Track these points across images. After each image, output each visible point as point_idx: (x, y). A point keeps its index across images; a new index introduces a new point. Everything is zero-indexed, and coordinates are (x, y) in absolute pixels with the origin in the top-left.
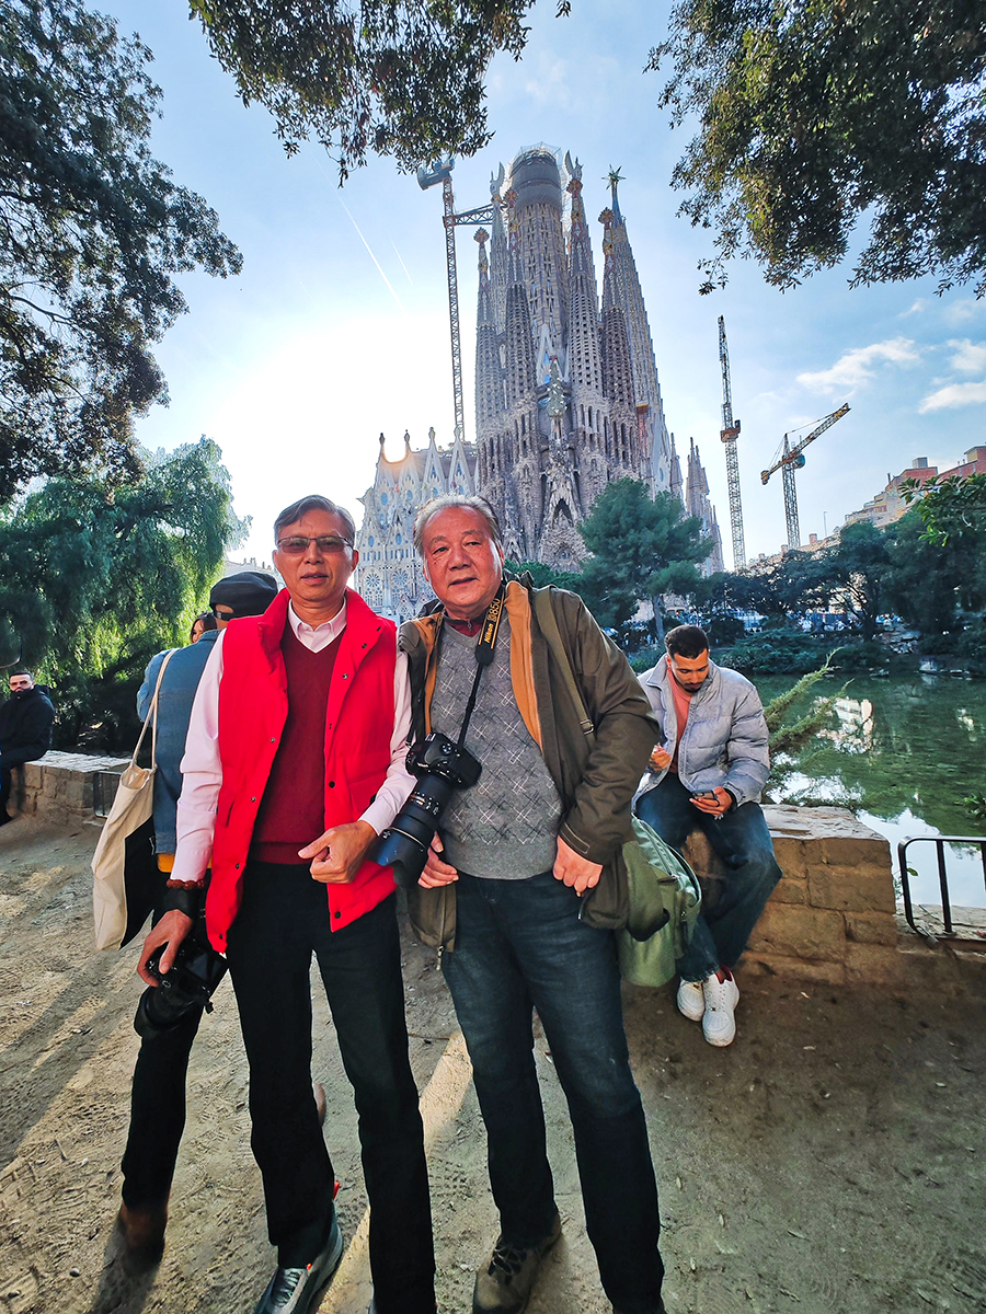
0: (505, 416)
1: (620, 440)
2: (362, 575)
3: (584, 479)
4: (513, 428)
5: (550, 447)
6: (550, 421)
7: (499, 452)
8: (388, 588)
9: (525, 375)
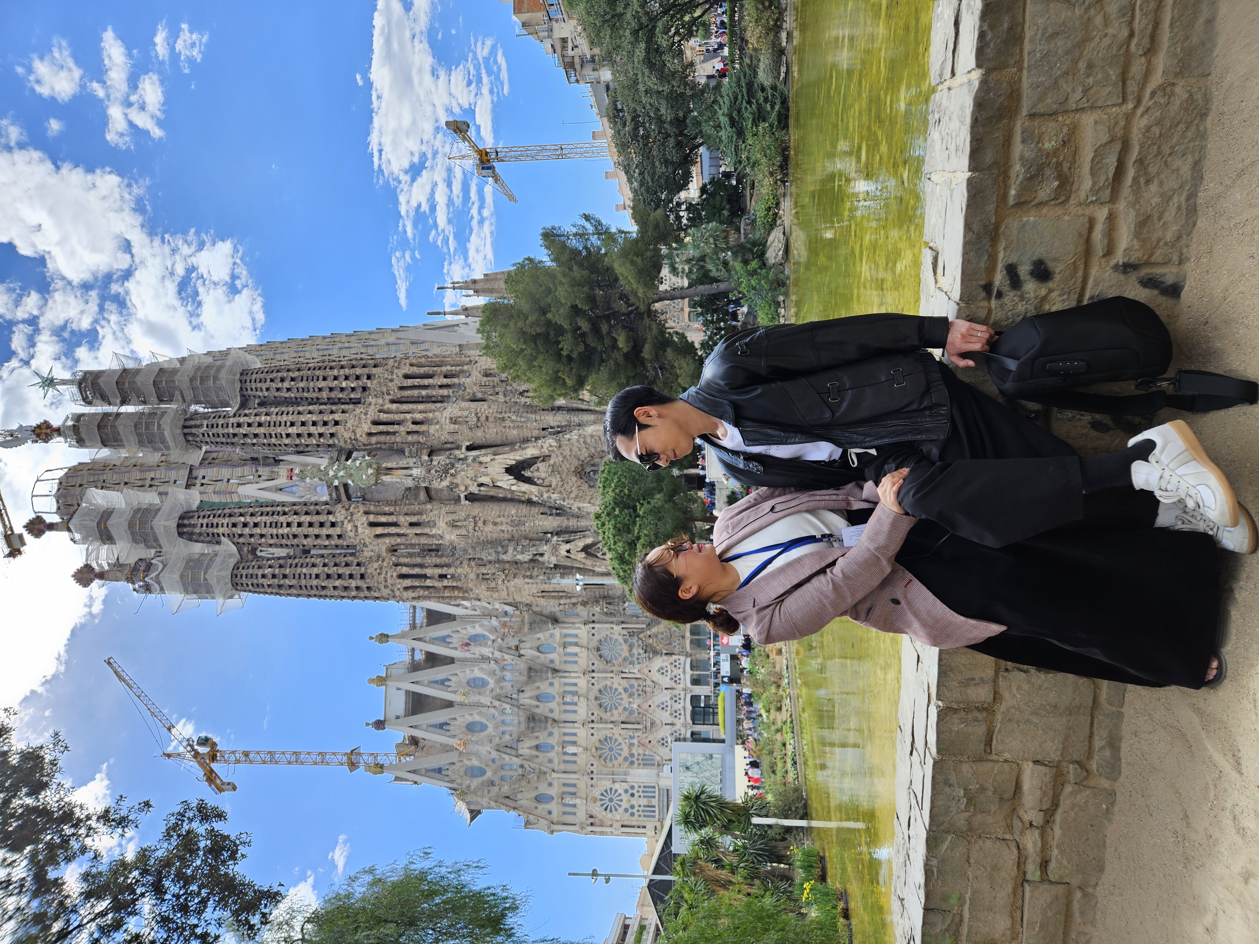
0: (366, 553)
1: (426, 382)
2: (601, 821)
3: (479, 436)
4: (387, 540)
5: (424, 485)
6: (383, 484)
7: (421, 566)
8: (626, 774)
9: (308, 519)
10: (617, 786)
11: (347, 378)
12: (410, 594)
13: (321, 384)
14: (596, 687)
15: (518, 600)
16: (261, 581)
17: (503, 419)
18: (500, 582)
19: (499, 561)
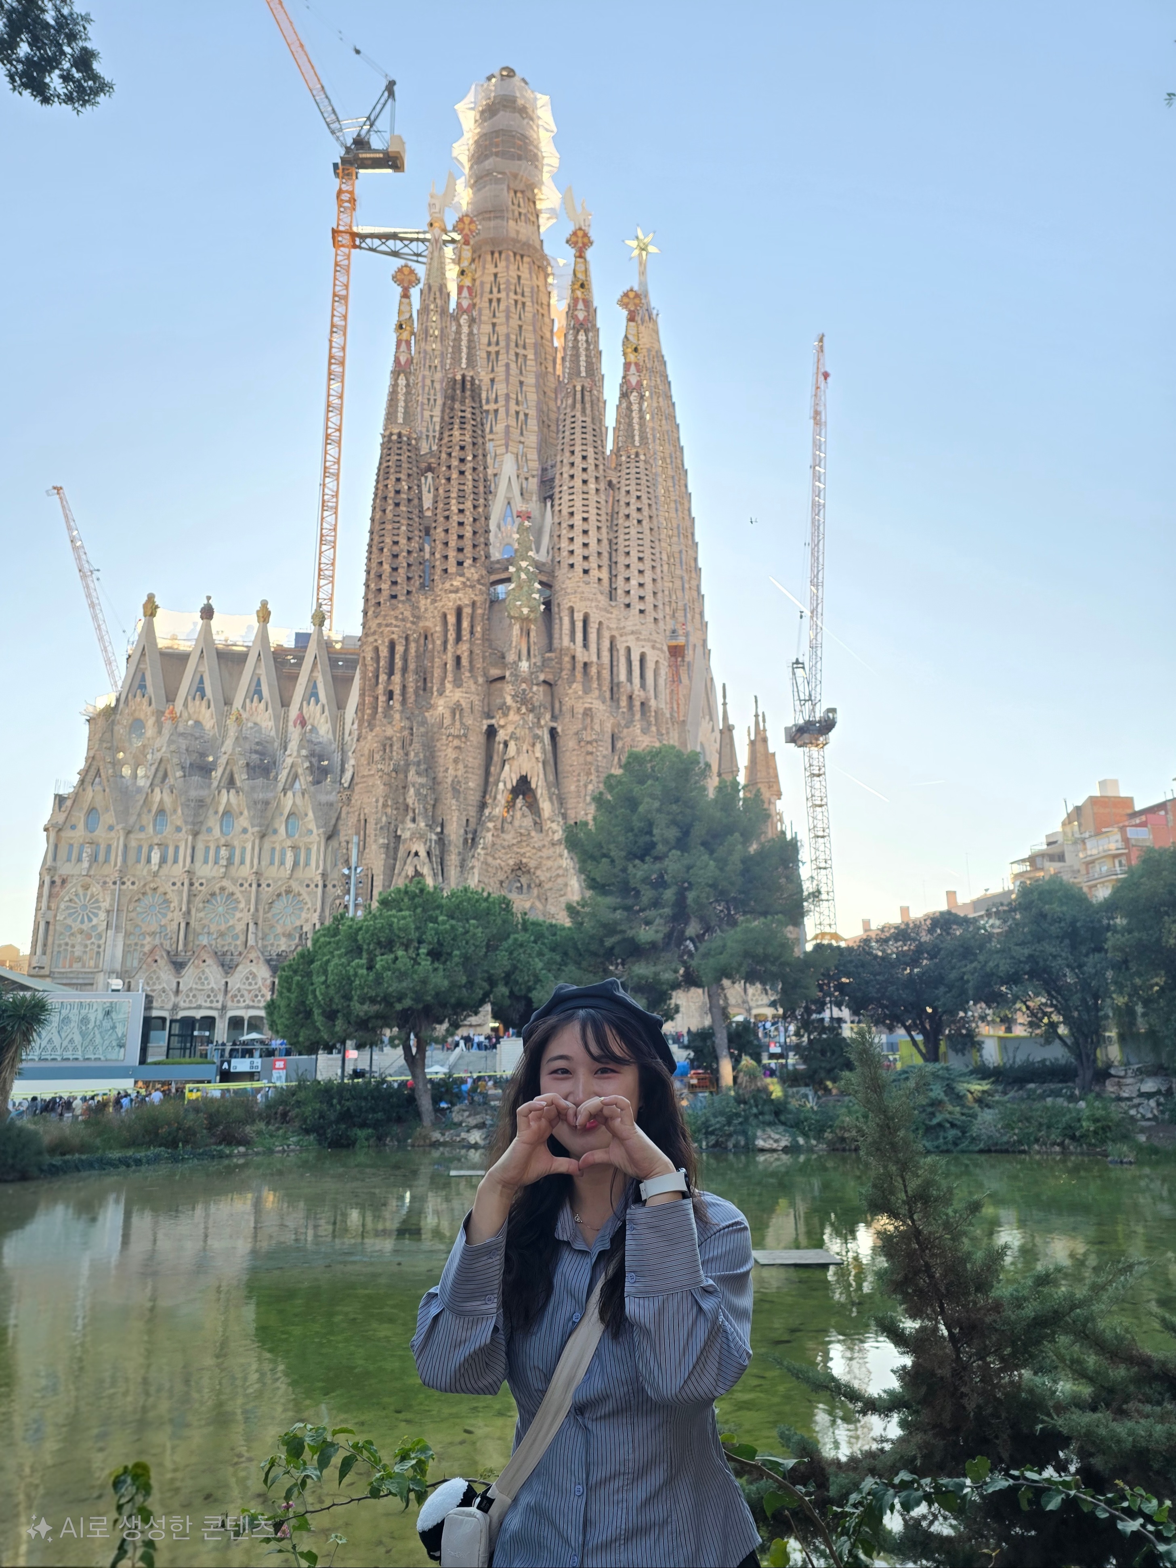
0: (424, 603)
1: (636, 680)
2: (57, 894)
3: (568, 743)
4: (438, 629)
5: (507, 674)
6: (511, 626)
7: (405, 670)
8: (118, 928)
9: (468, 534)
10: (102, 915)
11: (641, 585)
12: (369, 655)
13: (634, 555)
14: (237, 890)
15: (357, 789)
16: (393, 477)
17: (589, 774)
18: (379, 766)
19: (407, 765)
